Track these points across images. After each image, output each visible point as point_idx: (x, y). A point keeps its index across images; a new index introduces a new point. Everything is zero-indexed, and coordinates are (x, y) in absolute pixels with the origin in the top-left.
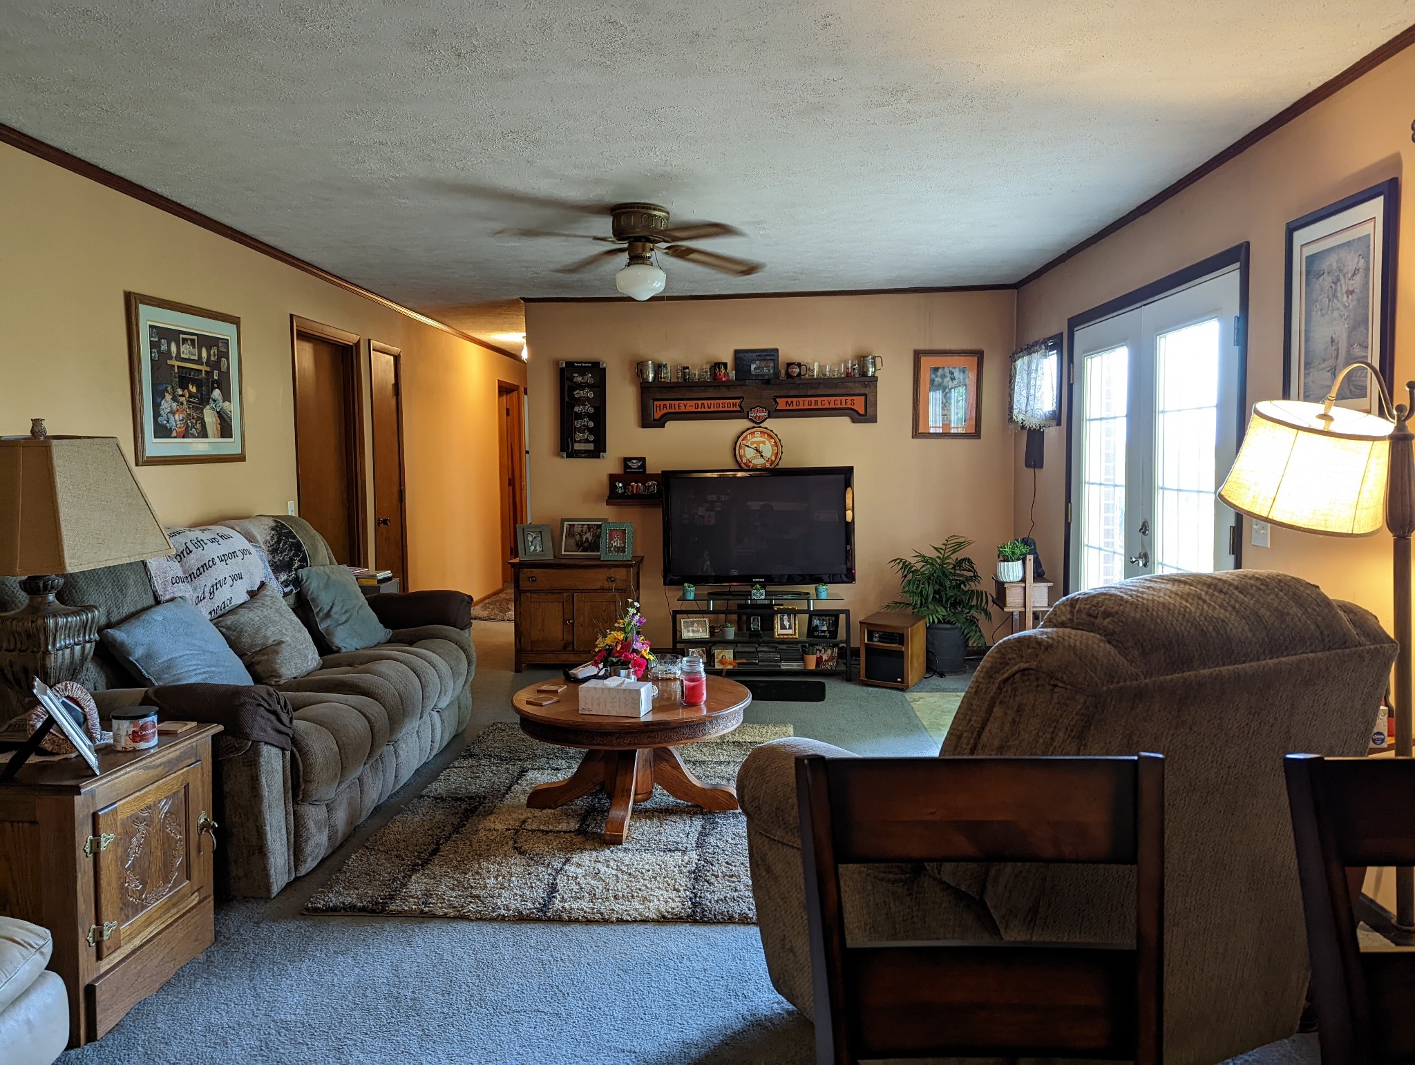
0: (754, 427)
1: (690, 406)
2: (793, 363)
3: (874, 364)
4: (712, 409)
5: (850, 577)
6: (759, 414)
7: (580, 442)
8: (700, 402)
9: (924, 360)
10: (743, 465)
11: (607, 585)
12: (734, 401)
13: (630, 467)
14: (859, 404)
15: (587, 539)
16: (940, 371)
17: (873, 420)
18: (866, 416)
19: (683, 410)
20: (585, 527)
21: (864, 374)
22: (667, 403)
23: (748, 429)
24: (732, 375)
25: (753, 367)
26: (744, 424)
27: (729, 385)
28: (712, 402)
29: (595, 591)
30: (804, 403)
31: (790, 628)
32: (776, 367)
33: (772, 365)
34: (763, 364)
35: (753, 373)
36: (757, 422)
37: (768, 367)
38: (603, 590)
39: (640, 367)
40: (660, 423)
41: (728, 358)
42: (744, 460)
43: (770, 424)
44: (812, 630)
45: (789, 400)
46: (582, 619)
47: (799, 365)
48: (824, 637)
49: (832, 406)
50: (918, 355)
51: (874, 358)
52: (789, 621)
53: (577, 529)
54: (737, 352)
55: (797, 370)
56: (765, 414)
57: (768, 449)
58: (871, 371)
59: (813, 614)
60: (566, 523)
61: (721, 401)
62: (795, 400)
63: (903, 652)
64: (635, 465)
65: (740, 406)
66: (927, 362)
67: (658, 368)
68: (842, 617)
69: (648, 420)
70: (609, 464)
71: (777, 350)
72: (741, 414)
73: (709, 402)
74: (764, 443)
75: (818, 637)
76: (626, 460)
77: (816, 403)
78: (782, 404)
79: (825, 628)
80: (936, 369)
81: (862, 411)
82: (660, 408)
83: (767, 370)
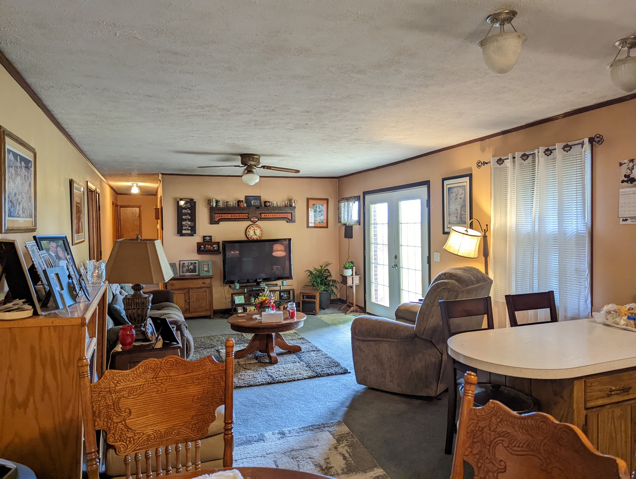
0: (253, 224)
1: (229, 216)
2: (267, 202)
3: (294, 202)
4: (237, 217)
5: (290, 277)
6: (255, 219)
7: (185, 230)
8: (233, 215)
9: (310, 201)
10: (249, 238)
11: (203, 285)
12: (246, 214)
13: (206, 240)
14: (289, 216)
15: (191, 268)
16: (315, 205)
17: (294, 222)
19: (226, 217)
20: (190, 264)
21: (291, 206)
22: (220, 215)
23: (251, 225)
24: (245, 205)
25: (252, 202)
26: (250, 223)
27: (244, 209)
28: (238, 215)
29: (198, 288)
30: (270, 216)
32: (260, 202)
33: (259, 202)
34: (256, 201)
35: (252, 204)
36: (254, 222)
37: (258, 202)
38: (201, 288)
39: (209, 201)
40: (217, 223)
41: (243, 199)
42: (250, 236)
43: (259, 223)
44: (281, 297)
45: (266, 214)
46: (193, 300)
47: (269, 202)
48: (286, 299)
49: (280, 217)
50: (308, 200)
51: (294, 200)
52: (273, 294)
53: (186, 264)
54: (246, 196)
55: (268, 204)
56: (257, 219)
57: (258, 232)
58: (294, 205)
59: (280, 292)
60: (181, 262)
61: (241, 215)
62: (267, 214)
63: (315, 302)
64: (208, 238)
65: (248, 216)
66: (311, 202)
67: (217, 202)
68: (291, 292)
69: (213, 221)
70: (197, 238)
71: (260, 196)
72: (248, 219)
73: (236, 215)
74: (257, 230)
75: (283, 299)
76: (204, 237)
77: (275, 215)
78: (263, 216)
79: (286, 296)
80: (314, 205)
81: (291, 219)
82: (217, 217)
83: (257, 203)
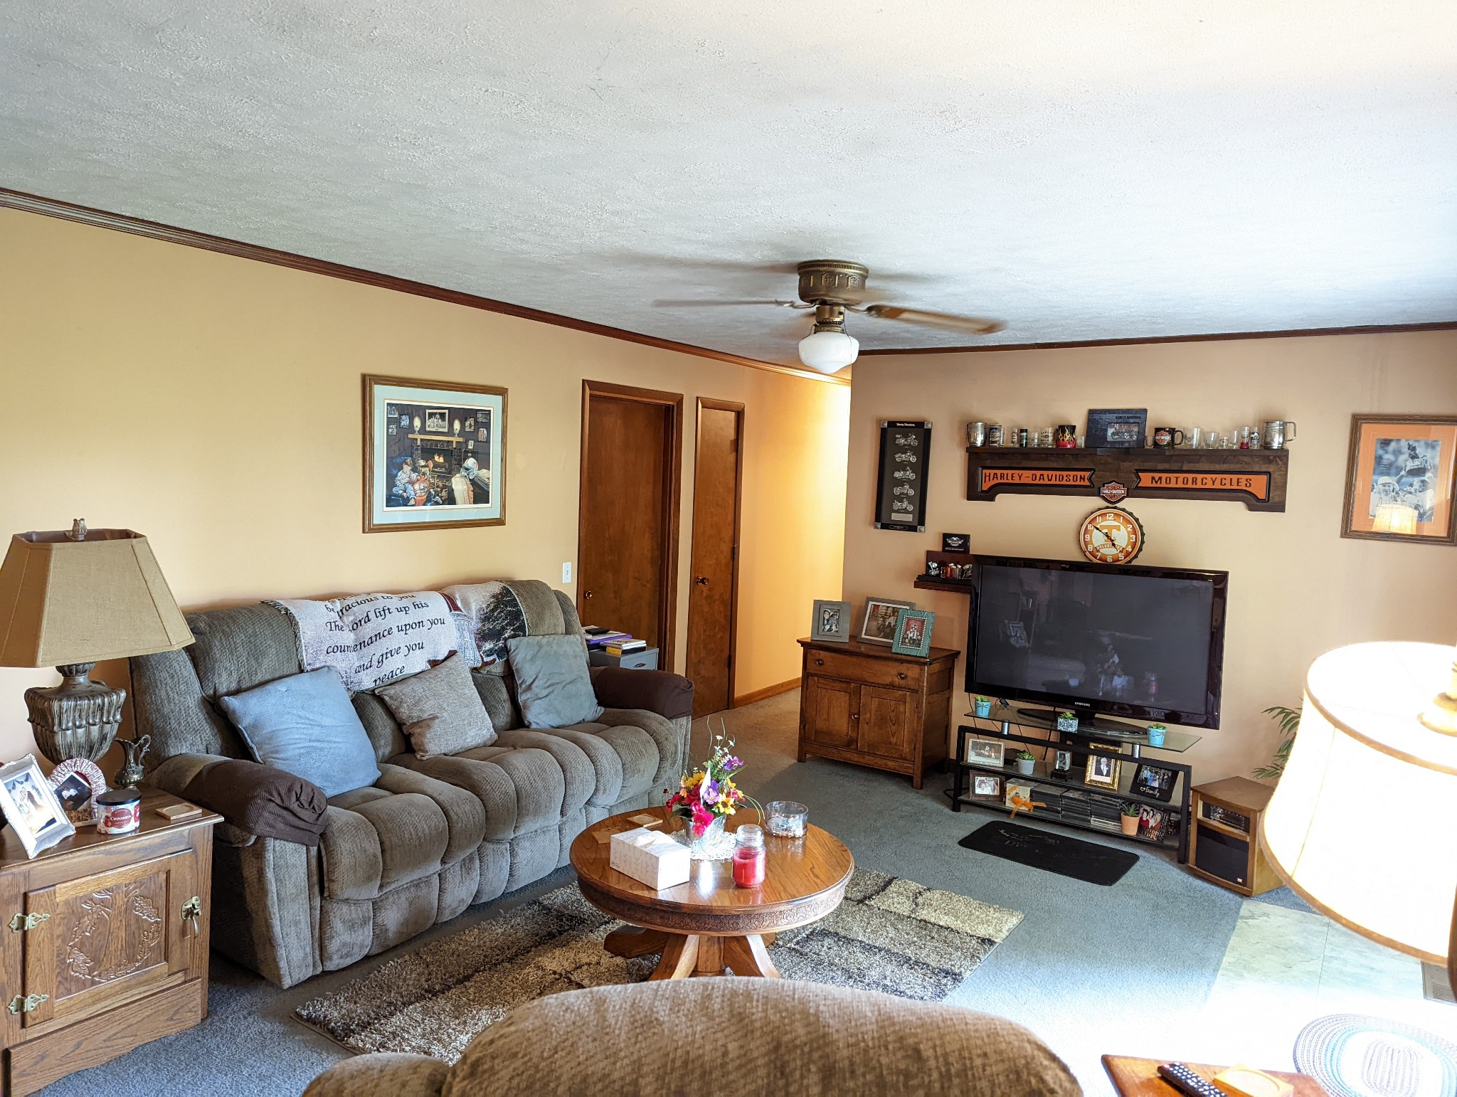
0: (1108, 508)
1: (1026, 477)
2: (1163, 429)
3: (1283, 432)
4: (1053, 482)
5: (1210, 720)
6: (1114, 492)
7: (898, 511)
8: (1038, 473)
9: (1365, 428)
10: (1087, 554)
11: (897, 680)
12: (1082, 473)
13: (949, 545)
14: (1258, 485)
15: (890, 623)
16: (1393, 445)
17: (1280, 507)
18: (1272, 502)
19: (1017, 481)
20: (890, 611)
21: (1266, 446)
22: (999, 472)
23: (1099, 509)
24: (1081, 441)
25: (1110, 431)
26: (1095, 502)
27: (1076, 453)
28: (1054, 473)
29: (885, 686)
30: (1176, 480)
31: (1108, 775)
32: (1141, 433)
33: (1136, 429)
34: (1125, 428)
35: (1109, 439)
36: (1112, 502)
37: (1129, 432)
38: (892, 686)
39: (969, 428)
40: (989, 495)
41: (1080, 422)
42: (1090, 548)
43: (1129, 504)
44: (1138, 783)
45: (1157, 475)
46: (868, 715)
47: (1172, 432)
48: (1153, 796)
49: (1217, 486)
50: (1358, 421)
51: (1284, 424)
52: (1108, 765)
53: (882, 611)
54: (1092, 412)
55: (1167, 438)
56: (1122, 492)
57: (1123, 537)
58: (1277, 442)
59: (1142, 763)
60: (871, 603)
61: (1065, 473)
62: (1164, 476)
63: (1247, 843)
64: (955, 542)
65: (1090, 479)
66: (1370, 434)
67: (990, 431)
68: (1181, 774)
69: (974, 492)
70: (928, 539)
71: (1145, 411)
72: (1091, 490)
73: (1050, 473)
74: (1118, 528)
75: (1144, 794)
76: (946, 536)
77: (1185, 481)
78: (1146, 480)
79: (1156, 784)
80: (1386, 443)
81: (1262, 495)
82: (988, 478)
83: (1128, 435)
